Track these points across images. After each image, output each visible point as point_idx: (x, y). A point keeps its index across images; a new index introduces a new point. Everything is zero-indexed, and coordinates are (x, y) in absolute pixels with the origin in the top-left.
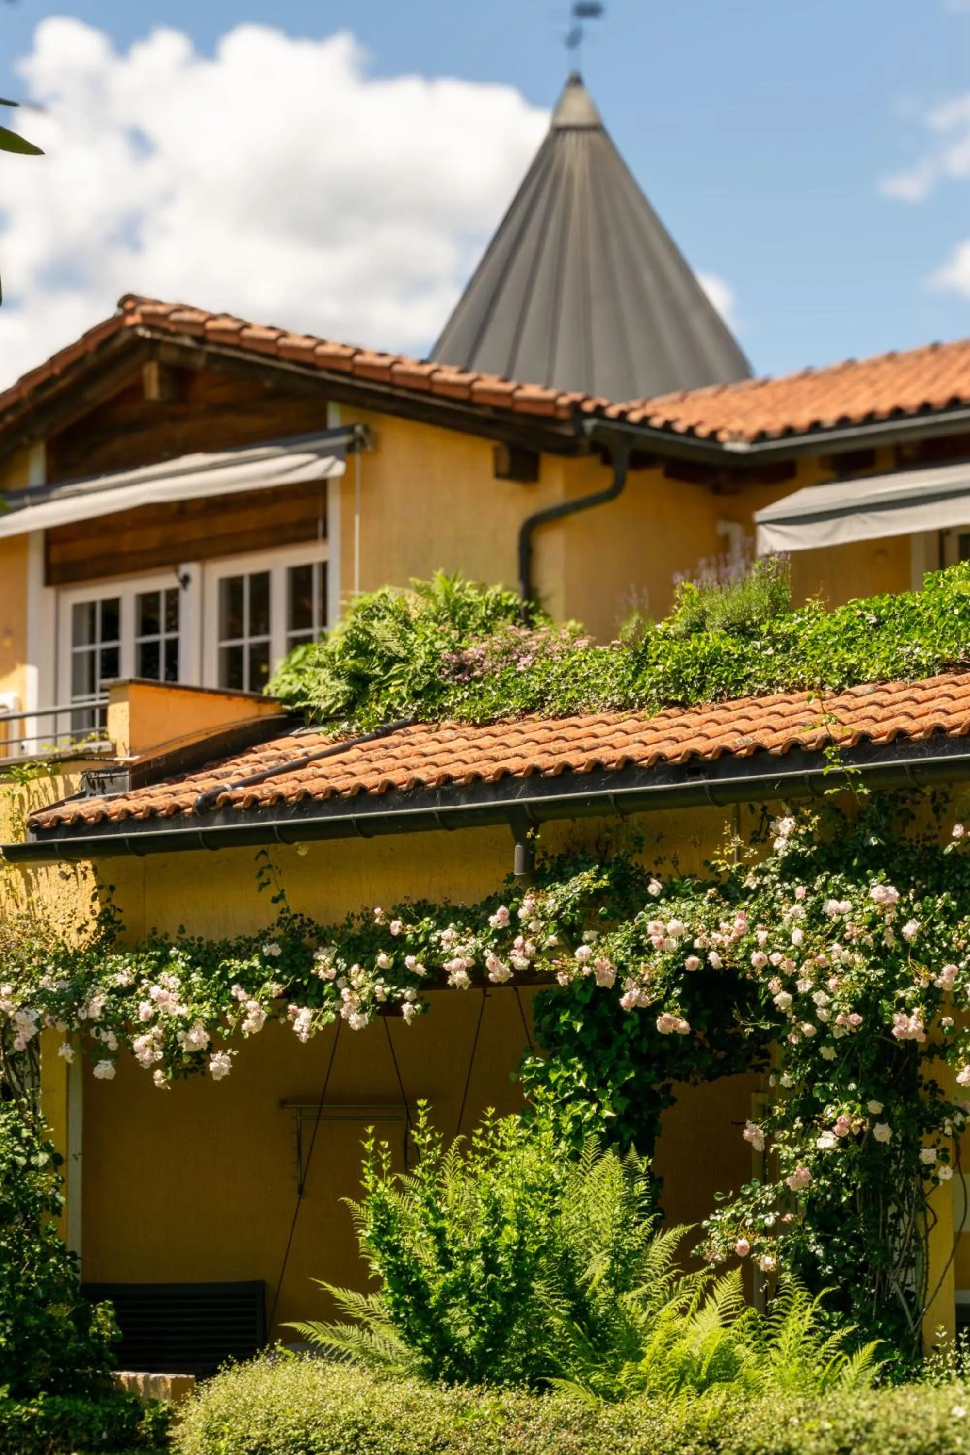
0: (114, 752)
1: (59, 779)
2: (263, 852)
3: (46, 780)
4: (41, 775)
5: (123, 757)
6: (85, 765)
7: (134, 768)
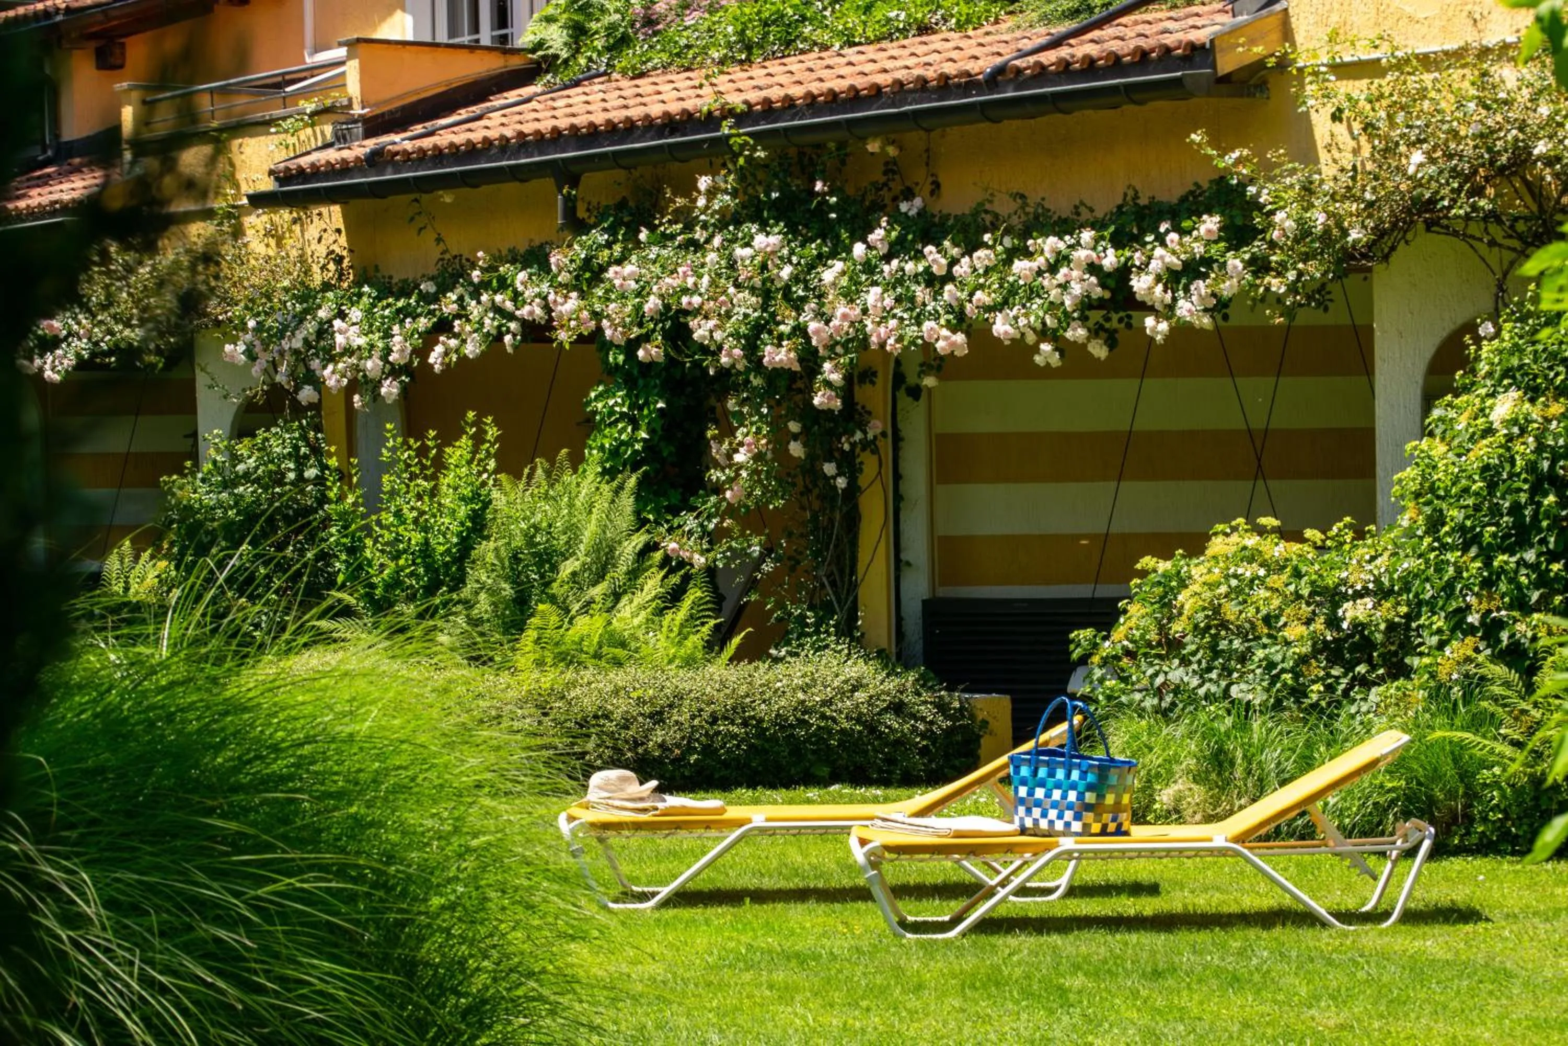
0: (350, 106)
1: (317, 129)
2: (416, 200)
3: (309, 131)
4: (305, 126)
5: (357, 111)
6: (335, 117)
7: (364, 119)
